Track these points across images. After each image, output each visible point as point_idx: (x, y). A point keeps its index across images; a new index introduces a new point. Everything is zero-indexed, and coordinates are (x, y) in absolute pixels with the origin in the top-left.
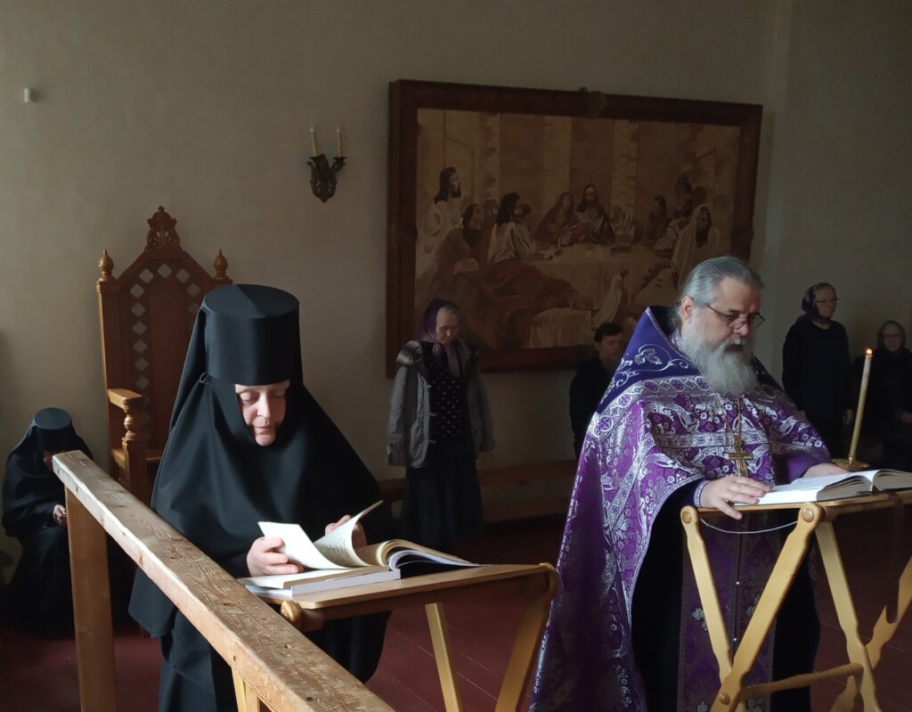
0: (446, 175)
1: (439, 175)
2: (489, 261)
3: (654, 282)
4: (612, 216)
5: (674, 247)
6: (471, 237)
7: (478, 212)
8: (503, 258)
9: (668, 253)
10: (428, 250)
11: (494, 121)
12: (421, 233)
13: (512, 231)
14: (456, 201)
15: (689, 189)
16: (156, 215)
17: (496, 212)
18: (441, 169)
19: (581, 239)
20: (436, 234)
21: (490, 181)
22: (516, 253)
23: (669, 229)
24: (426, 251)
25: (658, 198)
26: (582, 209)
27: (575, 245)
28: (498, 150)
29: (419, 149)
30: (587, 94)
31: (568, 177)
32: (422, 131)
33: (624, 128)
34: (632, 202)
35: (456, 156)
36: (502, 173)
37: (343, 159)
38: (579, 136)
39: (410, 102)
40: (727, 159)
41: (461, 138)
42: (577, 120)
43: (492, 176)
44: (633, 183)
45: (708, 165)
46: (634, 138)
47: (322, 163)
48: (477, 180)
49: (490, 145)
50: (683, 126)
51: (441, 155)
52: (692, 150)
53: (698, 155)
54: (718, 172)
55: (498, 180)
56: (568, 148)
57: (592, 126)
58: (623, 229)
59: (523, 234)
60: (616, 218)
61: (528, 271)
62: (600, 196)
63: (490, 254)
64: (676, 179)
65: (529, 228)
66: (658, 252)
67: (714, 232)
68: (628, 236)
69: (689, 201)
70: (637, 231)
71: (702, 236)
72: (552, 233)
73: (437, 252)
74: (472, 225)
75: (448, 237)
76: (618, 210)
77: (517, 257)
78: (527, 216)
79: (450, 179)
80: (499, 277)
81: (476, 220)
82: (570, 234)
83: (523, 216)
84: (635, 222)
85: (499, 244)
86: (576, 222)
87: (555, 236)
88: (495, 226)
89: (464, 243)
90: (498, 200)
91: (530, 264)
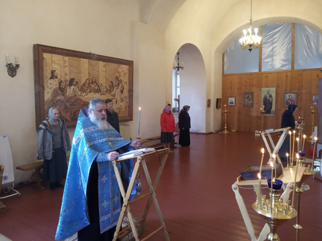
0: (53, 72)
1: (51, 72)
5: (116, 94)
6: (61, 90)
7: (63, 83)
8: (71, 96)
9: (114, 95)
10: (48, 93)
11: (66, 58)
12: (46, 88)
13: (73, 88)
14: (56, 79)
15: (118, 80)
17: (68, 83)
18: (51, 70)
19: (92, 91)
20: (51, 88)
22: (75, 94)
23: (114, 89)
25: (111, 82)
26: (92, 83)
27: (91, 93)
28: (68, 66)
29: (44, 64)
30: (92, 54)
31: (88, 75)
32: (45, 59)
33: (101, 64)
34: (105, 82)
35: (55, 67)
36: (70, 73)
37: (19, 65)
38: (90, 64)
39: (41, 51)
40: (126, 73)
41: (57, 62)
42: (89, 60)
43: (67, 73)
44: (105, 77)
45: (122, 74)
46: (104, 66)
47: (11, 66)
48: (62, 74)
49: (65, 65)
50: (116, 64)
51: (51, 66)
52: (118, 70)
53: (120, 72)
54: (125, 76)
55: (68, 74)
56: (87, 67)
57: (93, 62)
58: (103, 89)
59: (76, 89)
60: (101, 86)
61: (78, 99)
62: (97, 80)
63: (67, 95)
64: (115, 77)
65: (78, 88)
66: (112, 95)
67: (125, 91)
68: (104, 91)
69: (119, 83)
70: (106, 90)
71: (122, 92)
72: (85, 89)
73: (51, 93)
74: (62, 86)
75: (54, 89)
76: (101, 84)
77: (75, 95)
78: (77, 84)
79: (54, 73)
80: (71, 101)
81: (63, 85)
82: (89, 90)
83: (76, 84)
84: (106, 87)
85: (70, 92)
86: (91, 87)
87: (85, 90)
88: (68, 87)
89: (59, 91)
90: (69, 80)
91: (79, 97)
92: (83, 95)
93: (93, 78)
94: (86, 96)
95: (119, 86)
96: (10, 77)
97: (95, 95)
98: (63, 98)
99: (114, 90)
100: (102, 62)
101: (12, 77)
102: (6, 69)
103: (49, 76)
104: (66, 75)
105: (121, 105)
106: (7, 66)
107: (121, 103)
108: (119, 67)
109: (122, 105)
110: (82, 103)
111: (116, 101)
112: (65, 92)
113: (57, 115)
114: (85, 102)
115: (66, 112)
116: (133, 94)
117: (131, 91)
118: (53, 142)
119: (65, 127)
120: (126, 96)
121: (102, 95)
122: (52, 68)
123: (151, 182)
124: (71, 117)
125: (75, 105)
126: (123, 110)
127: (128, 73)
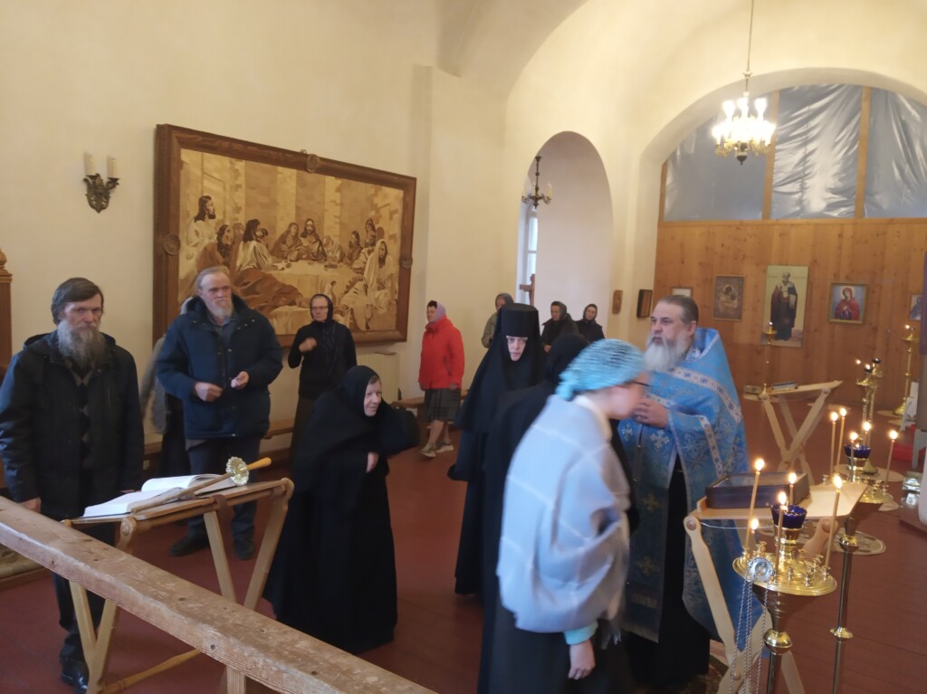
0: (204, 201)
1: (197, 200)
2: (237, 269)
3: (353, 290)
4: (324, 242)
5: (365, 266)
6: (221, 253)
7: (229, 231)
8: (248, 267)
9: (361, 271)
10: (189, 258)
11: (241, 165)
12: (183, 244)
13: (255, 248)
14: (211, 221)
15: (373, 228)
17: (242, 232)
18: (200, 197)
19: (304, 257)
20: (196, 245)
22: (258, 264)
23: (361, 254)
24: (187, 258)
25: (354, 233)
26: (304, 235)
27: (300, 261)
28: (244, 187)
29: (182, 179)
30: (307, 156)
31: (294, 212)
32: (185, 166)
33: (331, 182)
34: (338, 234)
35: (211, 188)
36: (248, 204)
37: (116, 179)
38: (301, 183)
39: (175, 141)
40: (396, 211)
41: (216, 175)
42: (301, 172)
43: (239, 205)
44: (338, 220)
45: (385, 213)
46: (339, 190)
47: (97, 181)
49: (238, 182)
50: (369, 185)
51: (200, 185)
52: (375, 202)
53: (379, 206)
54: (391, 218)
55: (243, 209)
56: (294, 191)
57: (311, 177)
58: (332, 252)
59: (262, 251)
60: (327, 244)
62: (316, 228)
63: (238, 263)
64: (365, 221)
65: (267, 246)
66: (355, 269)
67: (389, 259)
68: (336, 257)
69: (374, 237)
70: (341, 254)
71: (382, 261)
72: (284, 251)
73: (197, 260)
74: (224, 241)
75: (205, 248)
76: (329, 238)
77: (259, 267)
78: (266, 237)
79: (207, 205)
80: (246, 281)
81: (227, 237)
82: (297, 252)
83: (262, 237)
84: (340, 248)
85: (245, 256)
86: (301, 244)
87: (285, 254)
88: (242, 243)
89: (218, 254)
90: (244, 224)
91: (269, 272)
92: (280, 268)
93: (309, 220)
94: (287, 271)
95: (373, 244)
96: (94, 211)
97: (310, 267)
99: (362, 257)
100: (333, 178)
101: (99, 211)
102: (83, 189)
103: (195, 211)
104: (238, 209)
105: (378, 297)
106: (86, 180)
107: (378, 293)
108: (376, 191)
109: (381, 298)
111: (366, 286)
112: (233, 257)
114: (284, 285)
116: (410, 269)
117: (405, 260)
120: (392, 275)
121: (330, 270)
122: (202, 192)
126: (382, 312)
127: (400, 210)
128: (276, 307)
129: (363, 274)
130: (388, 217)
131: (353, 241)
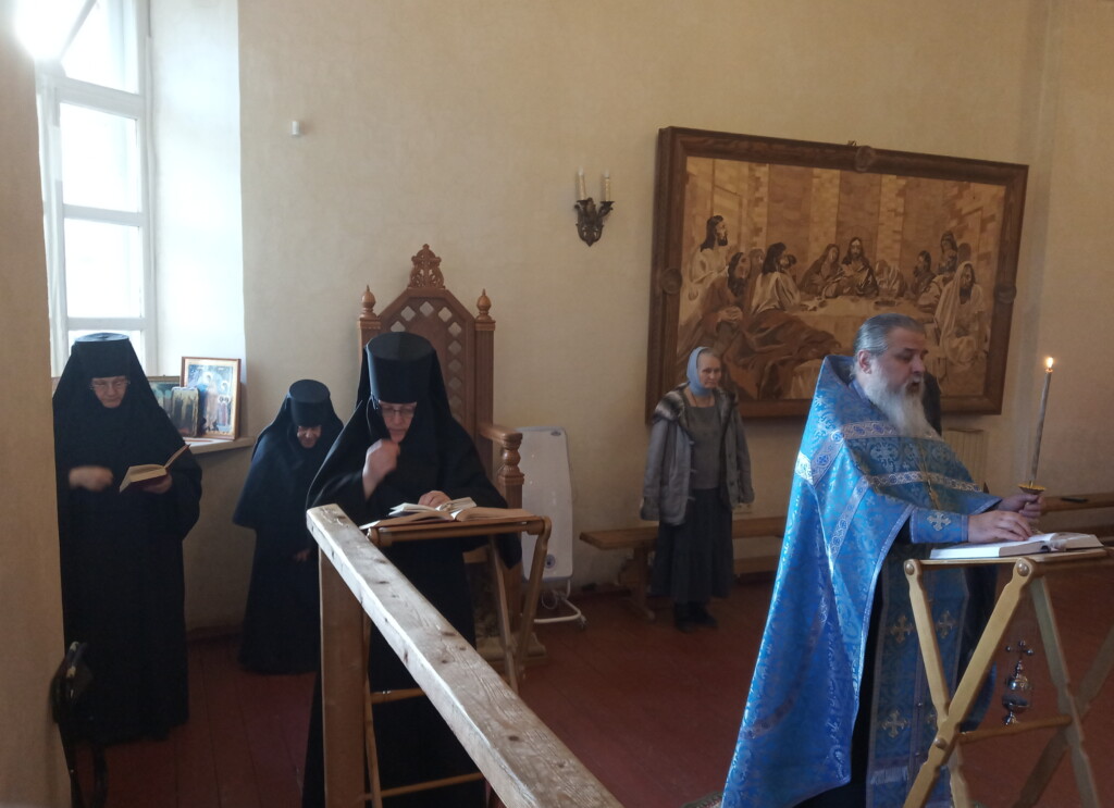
0: (713, 223)
1: (705, 222)
2: (753, 309)
4: (877, 268)
5: (938, 303)
6: (736, 286)
7: (744, 261)
8: (766, 308)
9: (931, 308)
10: (692, 297)
11: (763, 171)
12: (686, 279)
13: (777, 281)
14: (723, 250)
15: (953, 246)
16: (420, 253)
17: (761, 261)
18: (708, 217)
19: (845, 291)
20: (701, 281)
21: (757, 231)
22: (780, 303)
23: (932, 284)
24: (690, 299)
25: (923, 253)
26: (847, 261)
27: (839, 298)
28: (766, 200)
29: (688, 196)
30: (856, 148)
31: (834, 229)
32: (691, 178)
33: (891, 183)
34: (897, 256)
35: (724, 205)
36: (769, 224)
37: (610, 203)
38: (846, 189)
39: (680, 149)
40: (992, 218)
41: (730, 187)
42: (845, 172)
43: (759, 225)
44: (898, 237)
45: (973, 222)
46: (901, 193)
47: (589, 207)
48: (744, 229)
49: (757, 195)
50: (949, 183)
51: (709, 202)
52: (958, 207)
53: (963, 212)
54: (983, 229)
55: (764, 230)
56: (836, 201)
57: (859, 179)
58: (888, 284)
59: (787, 284)
60: (881, 272)
61: (791, 321)
62: (866, 249)
63: (754, 303)
64: (941, 236)
65: (794, 278)
66: (921, 307)
67: (978, 289)
68: (892, 290)
69: (954, 258)
70: (901, 285)
71: (965, 293)
72: (817, 285)
73: (702, 299)
74: (737, 274)
75: (713, 285)
76: (883, 264)
77: (782, 308)
78: (793, 266)
79: (717, 227)
80: (763, 326)
81: (742, 269)
82: (834, 286)
83: (788, 266)
84: (900, 276)
85: (764, 293)
86: (842, 274)
87: (819, 288)
88: (761, 275)
89: (729, 291)
90: (764, 250)
91: (795, 314)
92: (811, 307)
93: (854, 239)
94: (821, 311)
95: (953, 269)
96: (584, 244)
97: (853, 306)
98: (740, 315)
99: (934, 289)
100: (895, 177)
101: (590, 244)
102: (573, 218)
103: (700, 237)
105: (957, 348)
107: (957, 341)
108: (961, 191)
109: (961, 347)
110: (804, 336)
111: (937, 332)
112: (748, 295)
113: (712, 375)
114: (815, 332)
115: (745, 366)
116: (1011, 305)
117: (1005, 290)
118: (693, 465)
119: (736, 421)
120: (980, 313)
121: (882, 306)
123: (1067, 680)
124: (758, 385)
125: (778, 343)
126: (960, 369)
127: (999, 216)
128: (802, 361)
129: (934, 314)
130: (978, 229)
131: (920, 266)
